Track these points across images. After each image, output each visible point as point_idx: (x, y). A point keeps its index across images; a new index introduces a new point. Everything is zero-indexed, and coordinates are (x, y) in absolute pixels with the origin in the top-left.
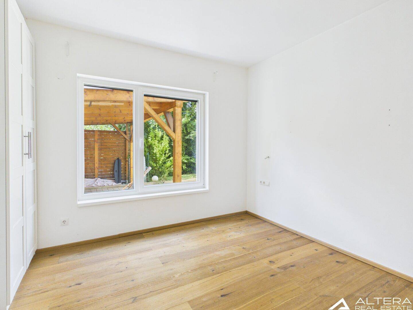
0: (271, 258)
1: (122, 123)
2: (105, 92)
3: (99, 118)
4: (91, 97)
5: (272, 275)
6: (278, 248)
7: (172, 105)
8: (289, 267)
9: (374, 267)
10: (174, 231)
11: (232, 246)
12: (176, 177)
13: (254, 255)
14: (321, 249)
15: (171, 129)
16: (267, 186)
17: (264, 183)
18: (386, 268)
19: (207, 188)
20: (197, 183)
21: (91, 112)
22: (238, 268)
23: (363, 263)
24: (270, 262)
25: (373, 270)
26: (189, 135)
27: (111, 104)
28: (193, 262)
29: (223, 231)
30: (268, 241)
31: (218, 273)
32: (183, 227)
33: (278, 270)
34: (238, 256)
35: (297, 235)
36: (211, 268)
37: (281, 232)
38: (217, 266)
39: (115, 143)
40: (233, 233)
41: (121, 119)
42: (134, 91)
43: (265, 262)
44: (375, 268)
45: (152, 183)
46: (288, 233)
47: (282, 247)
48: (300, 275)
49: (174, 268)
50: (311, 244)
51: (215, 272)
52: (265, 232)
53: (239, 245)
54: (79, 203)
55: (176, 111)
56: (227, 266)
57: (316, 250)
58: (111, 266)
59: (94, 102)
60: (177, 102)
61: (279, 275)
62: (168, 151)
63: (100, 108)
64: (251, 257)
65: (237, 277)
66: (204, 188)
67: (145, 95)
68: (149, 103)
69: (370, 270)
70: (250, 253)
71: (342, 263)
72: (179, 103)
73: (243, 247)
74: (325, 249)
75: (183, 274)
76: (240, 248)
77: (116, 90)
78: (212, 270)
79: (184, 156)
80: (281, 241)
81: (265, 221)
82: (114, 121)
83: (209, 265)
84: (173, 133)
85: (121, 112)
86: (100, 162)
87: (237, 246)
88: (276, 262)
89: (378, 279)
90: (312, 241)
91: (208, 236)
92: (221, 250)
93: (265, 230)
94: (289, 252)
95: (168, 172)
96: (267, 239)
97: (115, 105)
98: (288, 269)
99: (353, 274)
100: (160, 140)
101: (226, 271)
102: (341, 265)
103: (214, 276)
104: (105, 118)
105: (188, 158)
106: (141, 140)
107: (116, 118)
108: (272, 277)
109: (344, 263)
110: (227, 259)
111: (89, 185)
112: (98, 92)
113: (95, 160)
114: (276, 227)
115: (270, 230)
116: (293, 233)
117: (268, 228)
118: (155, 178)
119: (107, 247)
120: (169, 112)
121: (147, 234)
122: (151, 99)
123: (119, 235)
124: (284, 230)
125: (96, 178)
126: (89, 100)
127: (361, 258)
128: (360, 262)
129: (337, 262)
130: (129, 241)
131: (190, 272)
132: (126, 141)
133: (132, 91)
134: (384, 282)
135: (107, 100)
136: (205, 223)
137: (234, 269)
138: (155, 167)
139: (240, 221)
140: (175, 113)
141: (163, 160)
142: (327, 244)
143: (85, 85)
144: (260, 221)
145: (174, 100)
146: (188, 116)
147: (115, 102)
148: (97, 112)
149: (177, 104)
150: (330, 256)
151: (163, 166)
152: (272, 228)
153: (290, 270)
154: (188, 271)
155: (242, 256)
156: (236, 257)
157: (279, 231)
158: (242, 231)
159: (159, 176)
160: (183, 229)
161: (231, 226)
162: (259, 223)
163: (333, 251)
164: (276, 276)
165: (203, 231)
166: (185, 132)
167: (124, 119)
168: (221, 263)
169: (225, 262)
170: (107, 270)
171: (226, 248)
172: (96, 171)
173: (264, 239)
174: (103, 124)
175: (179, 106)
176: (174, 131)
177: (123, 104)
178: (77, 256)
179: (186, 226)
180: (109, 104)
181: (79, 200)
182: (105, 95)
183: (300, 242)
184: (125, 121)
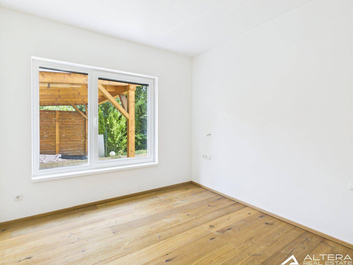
0: (211, 223)
1: (82, 104)
2: (62, 75)
3: (59, 100)
4: (48, 79)
5: (212, 239)
6: (217, 213)
7: (126, 88)
8: (227, 230)
9: (295, 227)
10: (126, 202)
11: (177, 213)
12: (130, 152)
13: (196, 220)
14: (253, 213)
15: (125, 109)
16: (209, 159)
17: (206, 156)
18: (305, 227)
19: (157, 162)
20: (148, 157)
21: (50, 94)
22: (182, 234)
23: (287, 224)
24: (210, 226)
25: (295, 230)
26: (143, 116)
27: (68, 86)
28: (142, 230)
29: (171, 200)
30: (209, 207)
31: (165, 239)
32: (134, 197)
33: (217, 234)
34: (183, 222)
35: (234, 201)
36: (158, 235)
37: (220, 199)
38: (164, 233)
39: (75, 122)
40: (179, 202)
41: (80, 100)
42: (89, 74)
43: (206, 227)
44: (297, 228)
45: (110, 158)
46: (227, 199)
47: (220, 213)
48: (235, 237)
49: (124, 237)
50: (245, 209)
51: (161, 239)
52: (207, 199)
53: (183, 213)
54: (33, 179)
55: (130, 94)
56: (173, 232)
57: (249, 214)
58: (64, 238)
59: (52, 84)
60: (131, 85)
61: (218, 238)
62: (124, 129)
63: (59, 90)
64: (194, 223)
65: (181, 242)
66: (154, 162)
67: (99, 79)
68: (105, 86)
69: (293, 229)
70: (193, 219)
71: (270, 224)
72: (133, 87)
73: (188, 214)
74: (257, 212)
75: (132, 242)
76: (185, 214)
77: (74, 73)
78: (159, 237)
79: (139, 133)
80: (221, 207)
81: (207, 190)
82: (74, 102)
83: (157, 232)
84: (127, 113)
85: (79, 94)
86: (61, 139)
87: (182, 213)
88: (215, 226)
89: (299, 237)
90: (245, 206)
91: (157, 205)
92: (168, 217)
93: (207, 198)
94: (226, 217)
95: (125, 148)
96: (208, 205)
97: (73, 88)
98: (225, 232)
99: (279, 234)
100: (118, 120)
101: (171, 237)
102: (270, 225)
103: (161, 242)
104: (64, 100)
105: (142, 136)
106: (95, 119)
107: (76, 100)
108: (212, 241)
109: (271, 224)
110: (173, 226)
111: (50, 160)
112: (55, 75)
113: (56, 137)
114: (216, 195)
115: (211, 198)
116: (231, 200)
117: (210, 196)
118: (113, 153)
119: (61, 220)
120: (123, 95)
121: (101, 205)
122: (106, 83)
123: (74, 207)
124: (223, 197)
125: (57, 155)
126: (46, 82)
127: (285, 219)
128: (284, 222)
129: (266, 223)
130: (84, 213)
131: (139, 240)
132: (85, 120)
133: (87, 74)
134: (304, 239)
135: (65, 82)
136: (155, 193)
137: (178, 235)
138: (113, 143)
139: (185, 190)
140: (129, 95)
141: (120, 137)
142: (257, 208)
143: (40, 68)
144: (203, 190)
145: (127, 84)
146: (143, 99)
147: (73, 84)
148: (56, 93)
149: (130, 88)
150: (261, 218)
151: (119, 142)
152: (213, 196)
153: (227, 233)
154: (137, 239)
155: (186, 222)
156: (181, 224)
157: (219, 198)
158: (187, 199)
159: (116, 152)
160: (134, 200)
161: (178, 195)
162: (202, 192)
163: (263, 215)
164: (215, 239)
165: (152, 200)
166: (140, 113)
167: (83, 100)
168: (167, 230)
169: (171, 228)
170: (59, 242)
171: (172, 215)
172: (57, 148)
173: (206, 206)
174: (64, 105)
175: (132, 89)
176: (128, 112)
177: (81, 87)
178: (31, 229)
179: (137, 197)
180: (67, 86)
181: (33, 175)
182: (62, 77)
183: (235, 207)
184: (84, 102)
